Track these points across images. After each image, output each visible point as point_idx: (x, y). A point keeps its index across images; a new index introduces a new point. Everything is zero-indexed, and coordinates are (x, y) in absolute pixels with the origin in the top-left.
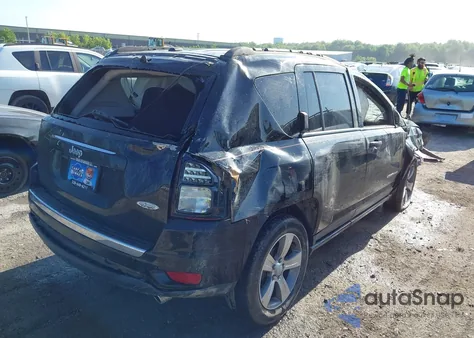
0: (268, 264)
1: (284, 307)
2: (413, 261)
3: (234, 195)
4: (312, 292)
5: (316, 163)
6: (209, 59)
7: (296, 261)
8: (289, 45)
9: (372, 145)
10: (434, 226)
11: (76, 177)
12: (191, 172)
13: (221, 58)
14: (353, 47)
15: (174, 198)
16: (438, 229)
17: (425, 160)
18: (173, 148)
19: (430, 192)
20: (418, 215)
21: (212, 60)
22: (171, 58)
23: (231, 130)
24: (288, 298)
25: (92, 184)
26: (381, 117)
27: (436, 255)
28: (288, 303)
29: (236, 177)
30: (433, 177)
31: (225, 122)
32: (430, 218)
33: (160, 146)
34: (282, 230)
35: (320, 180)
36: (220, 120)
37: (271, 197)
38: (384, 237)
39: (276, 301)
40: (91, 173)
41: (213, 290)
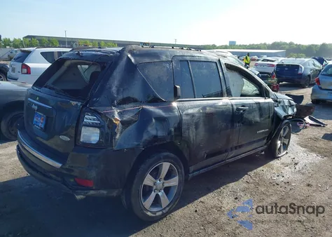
0: (148, 180)
1: (164, 211)
2: (270, 190)
3: (116, 134)
4: (190, 205)
5: (184, 118)
6: (111, 53)
7: (174, 182)
8: (240, 46)
9: (238, 109)
10: (297, 169)
11: (37, 122)
12: (89, 118)
13: (119, 52)
14: (287, 47)
15: (78, 133)
16: (299, 171)
17: (311, 125)
18: (79, 104)
19: (305, 146)
20: (289, 161)
21: (113, 53)
22: (94, 53)
23: (118, 94)
24: (168, 206)
25: (42, 126)
26: (257, 92)
27: (289, 188)
28: (168, 209)
29: (117, 123)
30: (312, 136)
31: (114, 89)
32: (296, 164)
33: (74, 103)
34: (159, 160)
35: (188, 129)
36: (110, 88)
37: (145, 137)
38: (256, 174)
39: (157, 207)
40: (43, 120)
41: (104, 192)
